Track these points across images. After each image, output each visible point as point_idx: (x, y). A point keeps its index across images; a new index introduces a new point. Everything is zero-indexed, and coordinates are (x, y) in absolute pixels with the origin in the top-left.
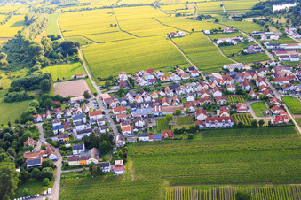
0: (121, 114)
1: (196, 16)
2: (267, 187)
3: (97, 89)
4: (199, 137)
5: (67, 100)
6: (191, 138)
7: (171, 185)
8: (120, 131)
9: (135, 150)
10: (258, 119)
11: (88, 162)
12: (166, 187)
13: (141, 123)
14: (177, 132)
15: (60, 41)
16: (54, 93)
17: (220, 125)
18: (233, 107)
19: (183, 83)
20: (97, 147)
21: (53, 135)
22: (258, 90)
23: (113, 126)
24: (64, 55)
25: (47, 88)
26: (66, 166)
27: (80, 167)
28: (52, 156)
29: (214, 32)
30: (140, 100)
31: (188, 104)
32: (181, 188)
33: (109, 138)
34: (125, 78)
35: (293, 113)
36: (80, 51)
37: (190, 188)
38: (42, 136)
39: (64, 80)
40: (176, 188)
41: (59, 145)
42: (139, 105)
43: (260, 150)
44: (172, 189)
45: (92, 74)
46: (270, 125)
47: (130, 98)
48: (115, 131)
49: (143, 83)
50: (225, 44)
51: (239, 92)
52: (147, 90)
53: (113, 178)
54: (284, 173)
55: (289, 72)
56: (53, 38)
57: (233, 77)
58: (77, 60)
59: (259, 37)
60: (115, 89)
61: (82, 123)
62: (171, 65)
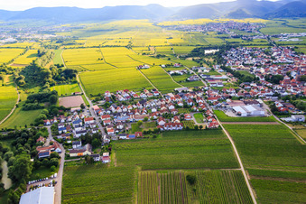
0: (107, 120)
1: (156, 55)
2: (206, 171)
3: (90, 102)
4: (160, 136)
5: (69, 109)
6: (155, 137)
7: (142, 170)
8: (106, 132)
9: (117, 145)
10: (199, 125)
11: (84, 154)
12: (139, 172)
13: (121, 127)
14: (145, 133)
15: (63, 69)
16: (59, 105)
17: (174, 128)
18: (182, 116)
19: (149, 99)
20: (90, 143)
21: (58, 134)
22: (197, 105)
23: (101, 128)
24: (67, 78)
25: (54, 101)
26: (67, 157)
27: (78, 157)
28: (58, 150)
29: (167, 66)
30: (120, 110)
31: (152, 114)
32: (149, 172)
33: (99, 136)
34: (109, 95)
35: (221, 121)
36: (77, 76)
37: (155, 172)
38: (50, 135)
39: (66, 95)
40: (146, 172)
41: (62, 142)
42: (119, 114)
43: (201, 146)
44: (143, 172)
45: (86, 92)
46: (207, 129)
47: (113, 109)
48: (103, 132)
49: (122, 99)
50: (175, 74)
51: (186, 106)
52: (124, 103)
53: (102, 165)
54: (217, 162)
55: (217, 94)
56: (58, 66)
57: (181, 96)
58: (75, 82)
59: (197, 71)
60: (102, 102)
61: (80, 126)
62: (140, 87)
